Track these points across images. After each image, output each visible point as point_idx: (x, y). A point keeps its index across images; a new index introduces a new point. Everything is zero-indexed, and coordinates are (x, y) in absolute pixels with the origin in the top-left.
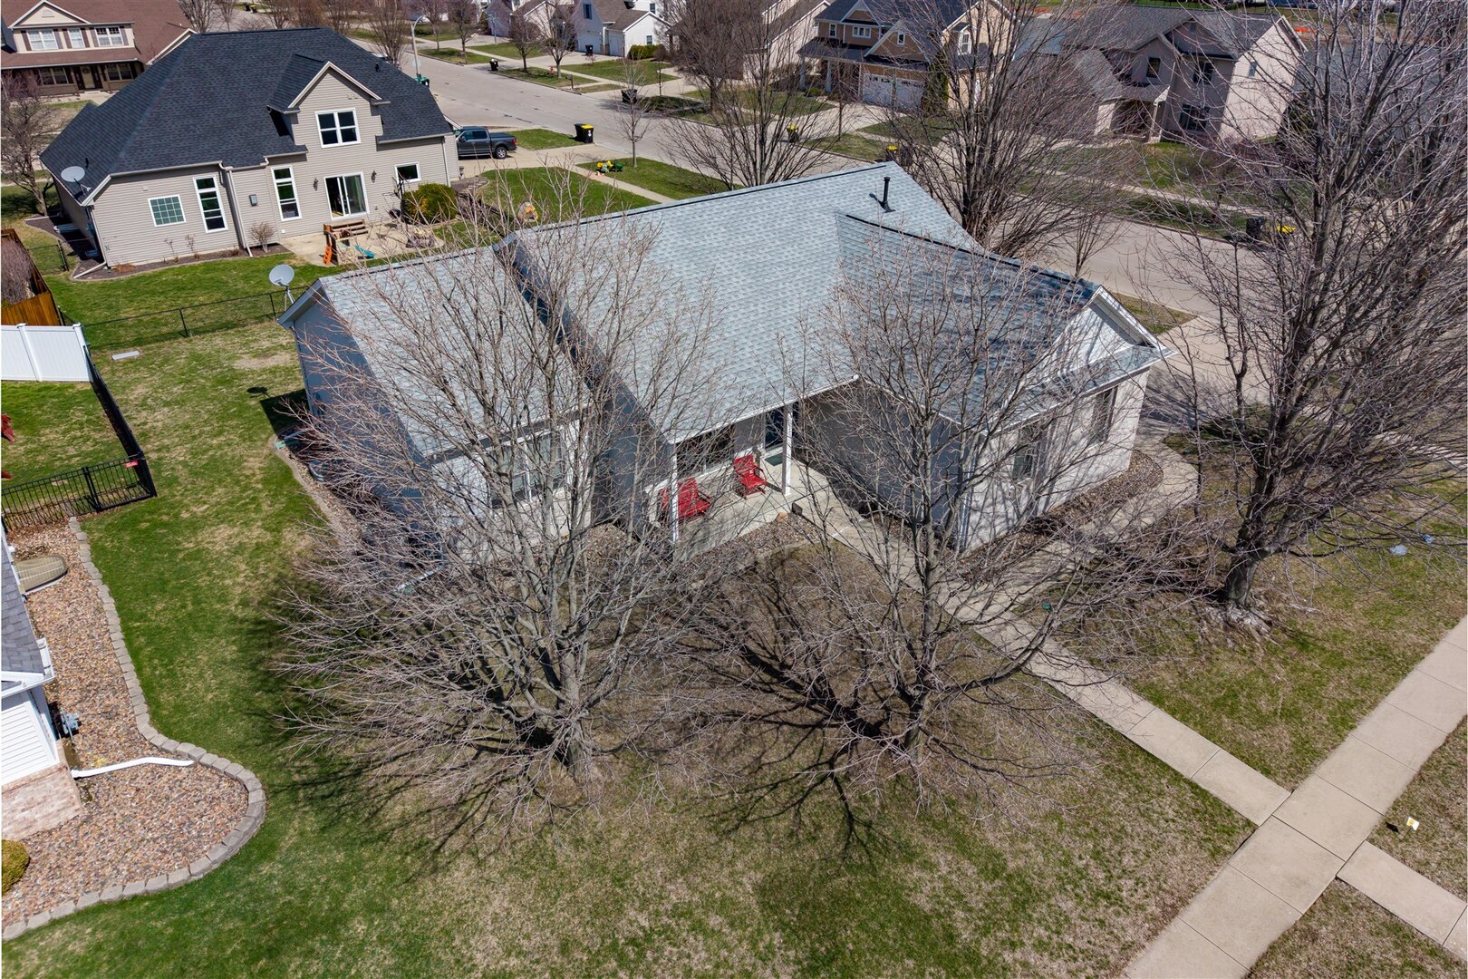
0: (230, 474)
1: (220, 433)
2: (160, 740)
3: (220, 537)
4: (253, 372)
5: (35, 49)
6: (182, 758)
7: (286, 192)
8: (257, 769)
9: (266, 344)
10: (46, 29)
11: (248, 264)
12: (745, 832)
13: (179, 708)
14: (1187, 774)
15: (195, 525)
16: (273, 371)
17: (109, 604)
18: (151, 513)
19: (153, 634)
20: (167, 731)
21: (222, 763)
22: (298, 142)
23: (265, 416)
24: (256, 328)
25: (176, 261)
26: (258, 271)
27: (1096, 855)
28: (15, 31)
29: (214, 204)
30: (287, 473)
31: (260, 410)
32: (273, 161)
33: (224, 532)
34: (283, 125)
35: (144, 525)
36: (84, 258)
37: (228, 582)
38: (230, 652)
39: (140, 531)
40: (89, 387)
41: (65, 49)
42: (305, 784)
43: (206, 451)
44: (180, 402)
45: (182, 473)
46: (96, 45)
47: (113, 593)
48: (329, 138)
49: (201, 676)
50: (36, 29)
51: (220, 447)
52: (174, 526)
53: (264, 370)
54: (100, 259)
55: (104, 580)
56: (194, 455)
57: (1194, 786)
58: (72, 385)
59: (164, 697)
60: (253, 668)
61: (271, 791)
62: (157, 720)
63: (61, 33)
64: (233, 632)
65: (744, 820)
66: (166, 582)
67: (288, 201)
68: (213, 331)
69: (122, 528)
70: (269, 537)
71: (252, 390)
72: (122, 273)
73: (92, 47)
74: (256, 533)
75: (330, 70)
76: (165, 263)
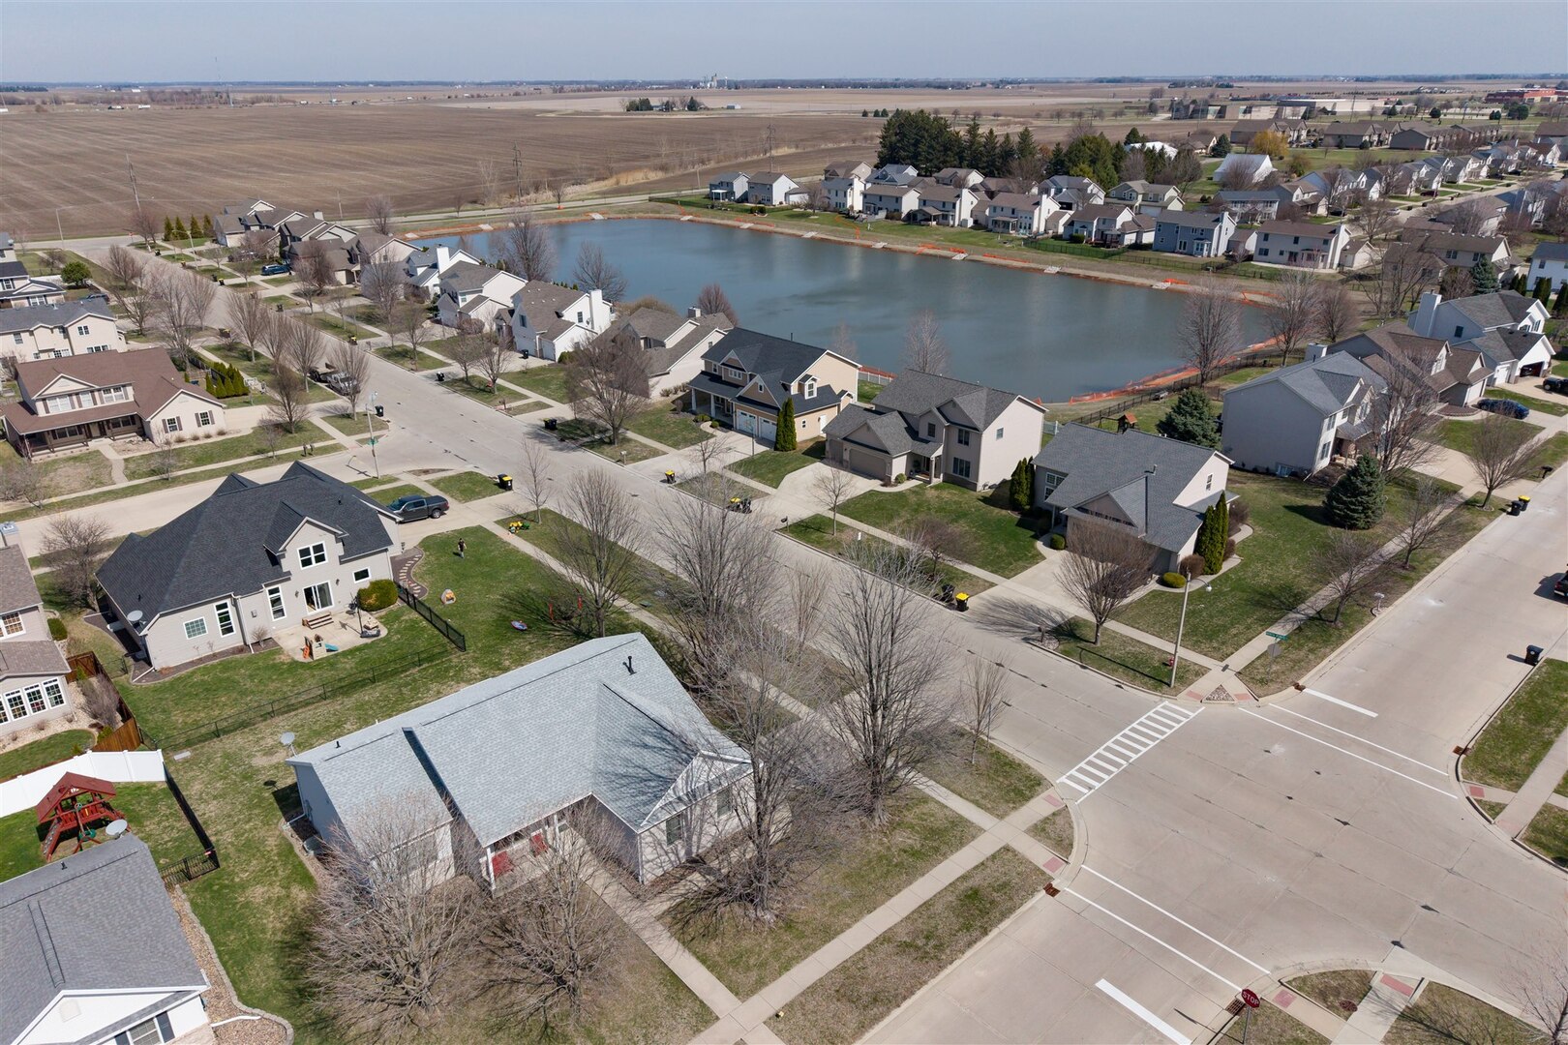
0: (259, 851)
1: (249, 821)
2: (244, 1008)
3: (257, 893)
4: (264, 768)
6: (255, 1016)
7: (276, 602)
8: (288, 1018)
9: (270, 742)
11: (250, 661)
12: (500, 1034)
13: (250, 992)
14: (701, 997)
15: (243, 886)
16: (276, 767)
17: (207, 938)
18: (219, 879)
19: (232, 953)
20: (245, 1003)
21: (274, 1017)
22: (285, 570)
23: (276, 804)
24: (262, 726)
25: (201, 660)
26: (259, 669)
27: (645, 1036)
28: (38, 400)
29: (228, 618)
30: (291, 847)
31: (272, 800)
32: (266, 586)
33: (259, 890)
34: (275, 561)
35: (216, 888)
36: (136, 660)
37: (265, 921)
38: (271, 961)
39: (215, 892)
40: (165, 786)
41: (78, 409)
42: (310, 1024)
43: (243, 834)
44: (223, 796)
45: (231, 850)
46: (102, 402)
47: (207, 931)
48: (306, 563)
49: (258, 975)
50: (53, 397)
51: (251, 830)
52: (232, 887)
53: (271, 766)
54: (150, 664)
55: (202, 924)
56: (237, 837)
57: (701, 1002)
58: (154, 785)
59: (243, 987)
60: (282, 969)
61: (296, 1028)
62: (241, 998)
64: (270, 950)
65: (500, 1029)
66: (233, 923)
67: (277, 608)
68: (236, 729)
69: (205, 890)
70: (284, 892)
71: (266, 784)
72: (165, 676)
73: (99, 405)
74: (277, 891)
75: (308, 522)
76: (192, 663)
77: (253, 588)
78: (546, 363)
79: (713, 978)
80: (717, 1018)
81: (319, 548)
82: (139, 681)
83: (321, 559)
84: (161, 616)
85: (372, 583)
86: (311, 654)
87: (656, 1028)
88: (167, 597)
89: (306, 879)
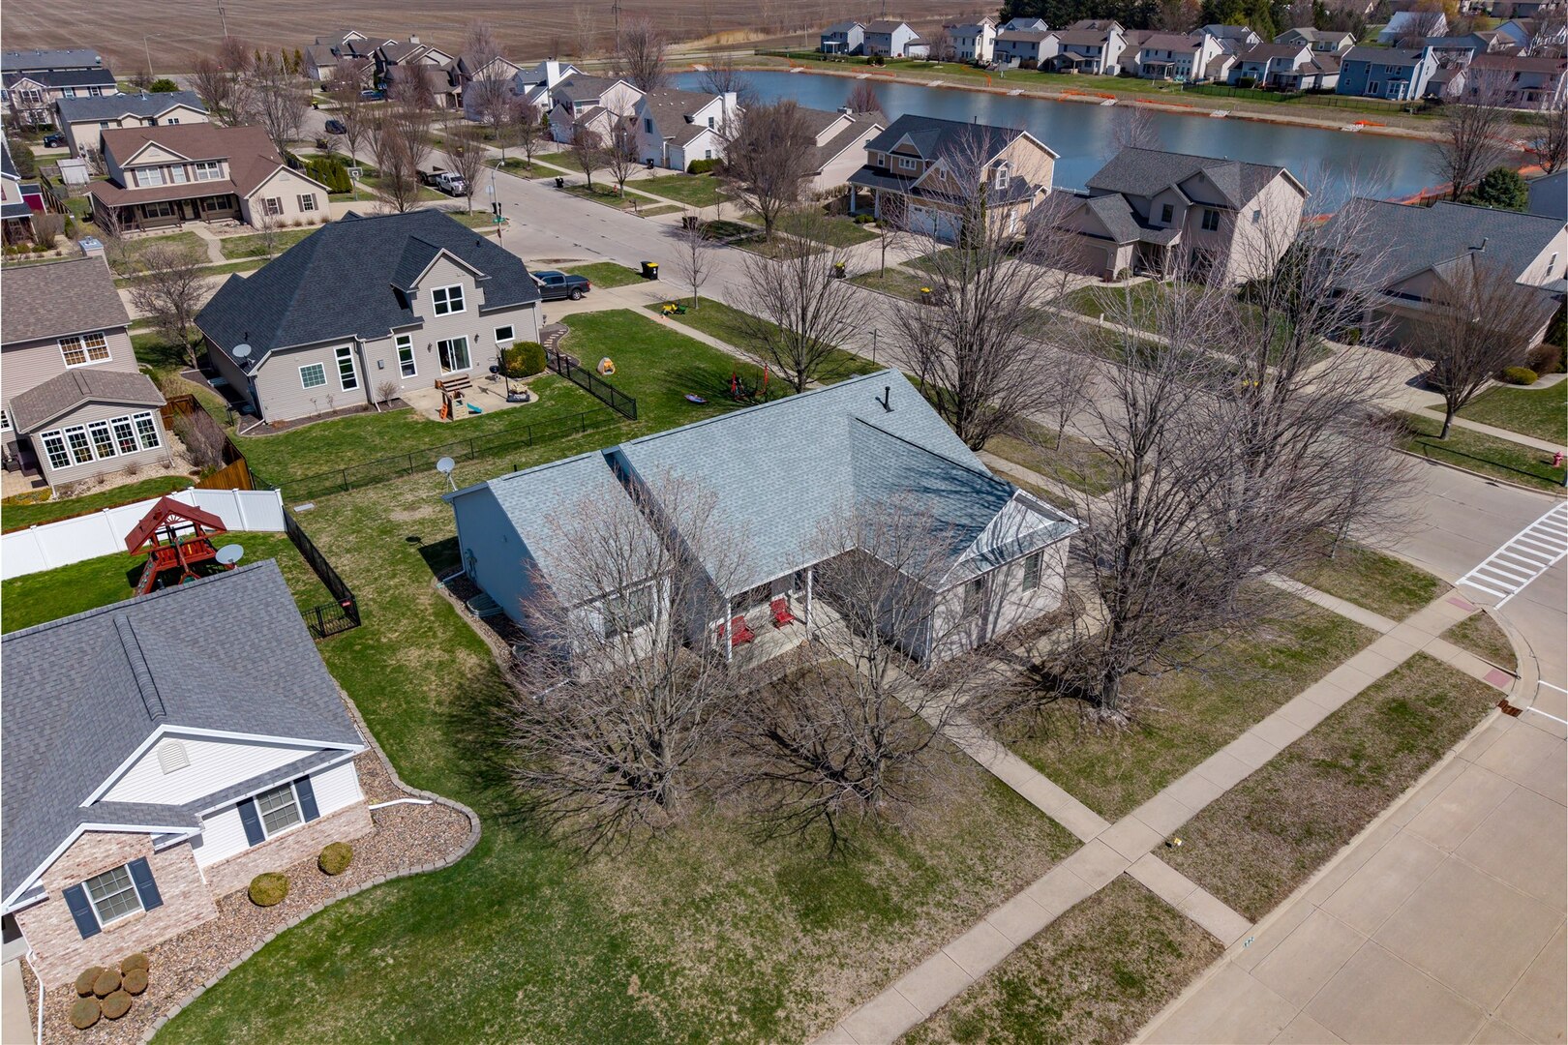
0: (409, 609)
1: (394, 576)
2: (409, 789)
3: (413, 656)
4: (406, 523)
5: (143, 186)
6: (424, 800)
7: (406, 355)
8: (471, 805)
9: (410, 497)
10: (152, 167)
11: (378, 419)
12: (770, 843)
13: (413, 770)
14: (1048, 814)
15: (393, 648)
16: (422, 522)
17: (351, 703)
18: (360, 638)
19: (385, 723)
20: (409, 783)
21: (451, 803)
22: (416, 315)
23: (425, 562)
24: (399, 482)
25: (319, 416)
26: (389, 427)
27: (982, 858)
28: (126, 170)
29: (350, 368)
30: (450, 607)
31: (419, 556)
32: (396, 331)
33: (414, 653)
34: (404, 301)
35: (358, 648)
36: (243, 414)
37: (425, 688)
38: (438, 735)
39: (357, 652)
40: (285, 536)
41: (169, 184)
42: (501, 816)
43: (387, 590)
44: (359, 550)
45: (374, 607)
46: (196, 179)
47: (351, 695)
48: (441, 309)
49: (423, 750)
50: (143, 168)
51: (396, 587)
52: (379, 648)
53: (415, 522)
54: (260, 417)
55: (342, 686)
56: (380, 593)
57: (1051, 820)
58: (272, 535)
59: (403, 763)
60: (455, 746)
61: (483, 819)
62: (402, 776)
63: (166, 170)
64: (437, 723)
65: (770, 837)
66: (384, 689)
67: (407, 362)
68: (366, 485)
69: (344, 649)
70: (447, 657)
71: (410, 539)
72: (279, 429)
73: (193, 182)
74: (437, 654)
75: (444, 255)
76: (310, 419)
77: (379, 333)
78: (675, 173)
79: (1059, 791)
80: (1081, 843)
81: (456, 292)
82: (247, 433)
83: (457, 306)
84: (274, 354)
85: (515, 345)
86: (450, 414)
87: (996, 850)
88: (279, 333)
89: (475, 644)
